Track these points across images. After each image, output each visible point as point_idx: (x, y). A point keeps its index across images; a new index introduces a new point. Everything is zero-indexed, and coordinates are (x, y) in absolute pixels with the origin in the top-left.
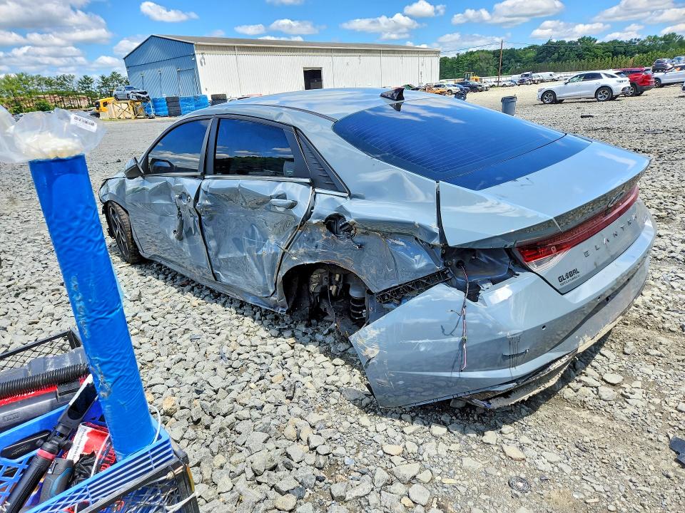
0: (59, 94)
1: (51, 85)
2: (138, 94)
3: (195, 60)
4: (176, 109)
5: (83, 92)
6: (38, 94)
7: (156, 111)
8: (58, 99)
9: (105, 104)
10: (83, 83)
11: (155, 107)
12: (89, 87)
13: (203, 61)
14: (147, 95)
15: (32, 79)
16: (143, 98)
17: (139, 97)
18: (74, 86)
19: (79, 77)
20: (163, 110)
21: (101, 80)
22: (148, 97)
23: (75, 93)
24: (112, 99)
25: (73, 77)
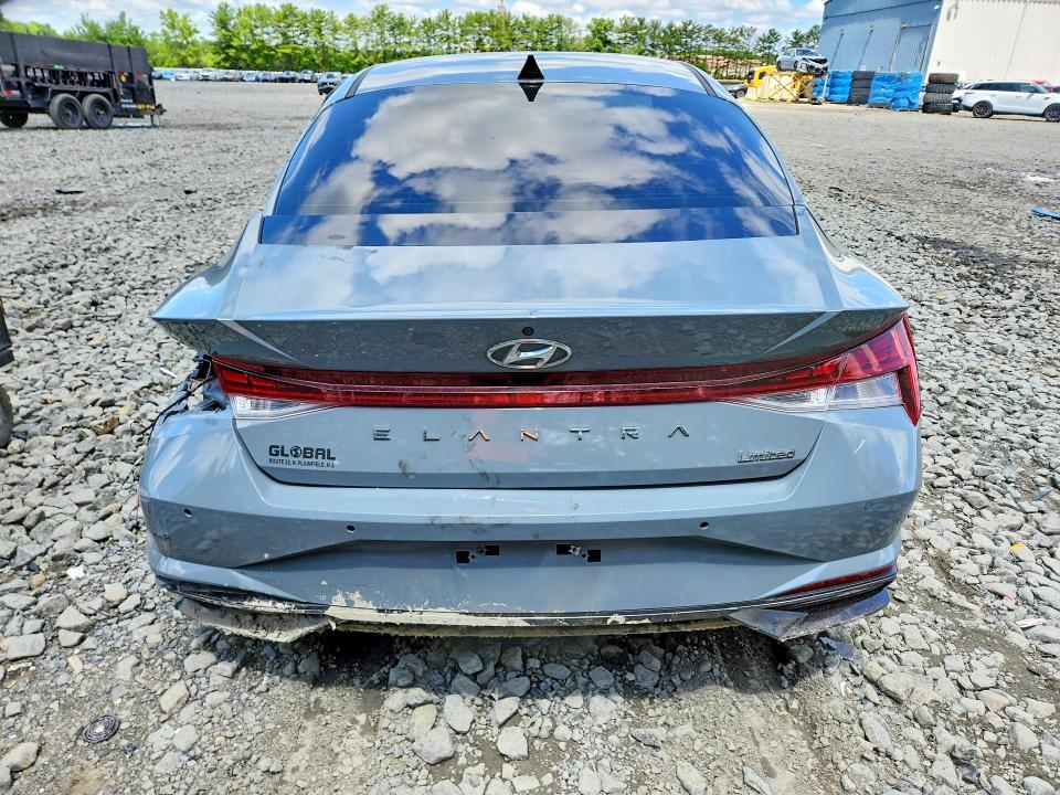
0: (725, 55)
1: (720, 41)
2: (812, 63)
3: (939, 10)
4: (863, 92)
5: (760, 54)
6: (700, 52)
7: (831, 93)
8: (722, 63)
9: (762, 75)
10: (764, 41)
11: (832, 85)
12: (770, 47)
13: (953, 11)
14: (825, 65)
15: (700, 30)
16: (817, 70)
17: (812, 67)
18: (751, 44)
19: (763, 30)
20: (843, 93)
21: (792, 38)
22: (826, 69)
23: (748, 55)
24: (772, 68)
25: (754, 31)
